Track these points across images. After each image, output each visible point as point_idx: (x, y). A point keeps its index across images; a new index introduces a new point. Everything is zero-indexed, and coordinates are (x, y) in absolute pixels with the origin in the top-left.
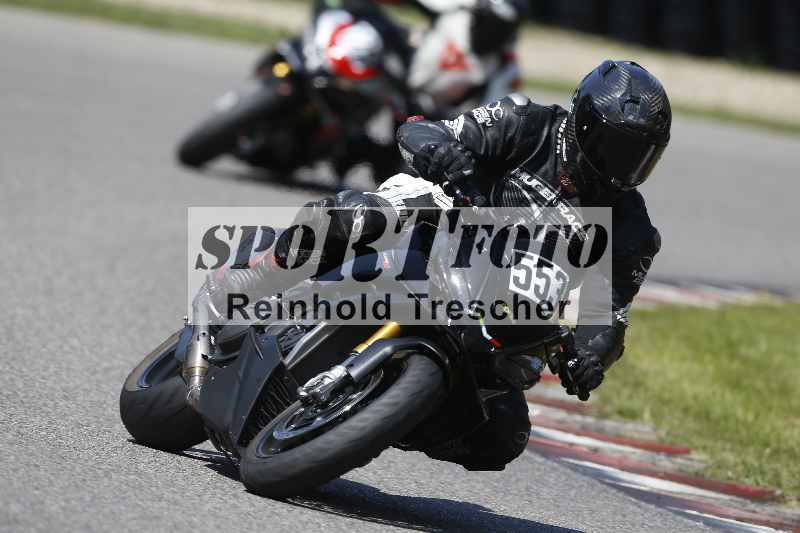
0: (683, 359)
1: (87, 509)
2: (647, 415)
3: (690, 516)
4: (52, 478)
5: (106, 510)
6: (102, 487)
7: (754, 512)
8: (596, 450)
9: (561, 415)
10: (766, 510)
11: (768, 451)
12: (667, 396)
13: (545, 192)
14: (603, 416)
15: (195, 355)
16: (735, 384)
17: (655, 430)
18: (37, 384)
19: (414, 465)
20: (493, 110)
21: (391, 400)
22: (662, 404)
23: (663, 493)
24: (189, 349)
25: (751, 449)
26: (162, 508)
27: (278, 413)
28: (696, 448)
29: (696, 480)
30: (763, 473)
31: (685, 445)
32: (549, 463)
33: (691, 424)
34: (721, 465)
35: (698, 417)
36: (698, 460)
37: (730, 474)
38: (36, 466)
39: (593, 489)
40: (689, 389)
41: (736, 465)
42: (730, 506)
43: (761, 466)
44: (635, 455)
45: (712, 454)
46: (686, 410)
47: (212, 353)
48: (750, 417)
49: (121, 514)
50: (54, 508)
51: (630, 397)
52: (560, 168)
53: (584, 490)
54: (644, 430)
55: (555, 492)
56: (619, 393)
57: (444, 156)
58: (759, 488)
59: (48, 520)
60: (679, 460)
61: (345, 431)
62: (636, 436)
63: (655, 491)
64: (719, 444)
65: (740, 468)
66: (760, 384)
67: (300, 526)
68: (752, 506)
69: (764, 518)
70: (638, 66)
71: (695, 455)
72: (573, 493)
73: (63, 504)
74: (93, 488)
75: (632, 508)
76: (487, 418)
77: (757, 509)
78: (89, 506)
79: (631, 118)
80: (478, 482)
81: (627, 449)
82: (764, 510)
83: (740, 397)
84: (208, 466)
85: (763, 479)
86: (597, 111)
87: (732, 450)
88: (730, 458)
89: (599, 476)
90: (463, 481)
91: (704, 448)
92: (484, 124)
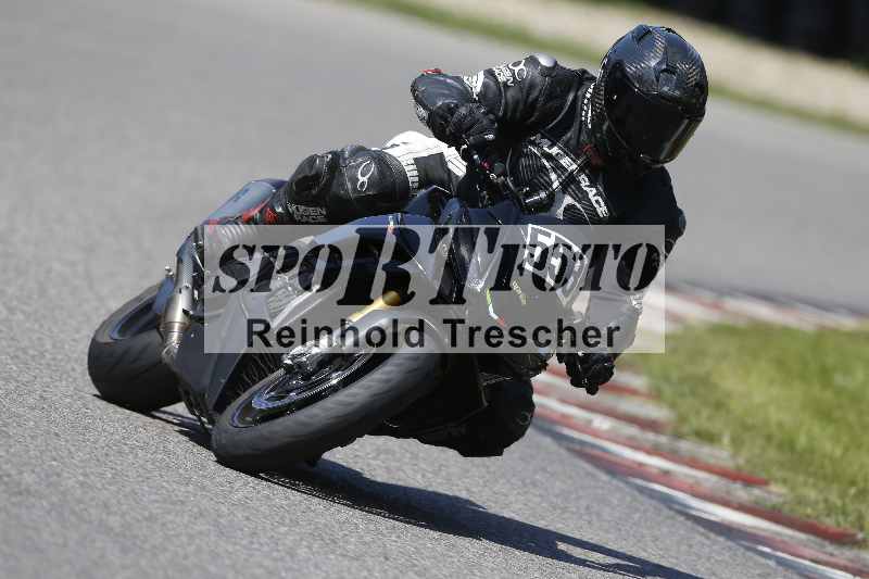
0: (771, 382)
1: (107, 486)
2: (726, 440)
3: (763, 554)
4: (73, 449)
5: (128, 490)
6: (125, 464)
7: (832, 555)
8: (666, 473)
9: (632, 431)
10: (845, 554)
11: (853, 491)
12: (750, 421)
13: (565, 161)
14: (678, 436)
15: (175, 309)
16: (825, 414)
17: (734, 456)
18: (67, 347)
19: (468, 471)
20: (516, 69)
21: (384, 377)
22: (744, 431)
23: (735, 526)
24: (170, 302)
25: (835, 486)
26: (188, 492)
27: (260, 380)
28: (776, 481)
29: (773, 515)
30: (845, 513)
31: (763, 475)
32: (615, 482)
33: (772, 453)
34: (801, 501)
35: (780, 446)
36: (776, 493)
37: (809, 511)
38: (57, 435)
39: (659, 515)
40: (775, 415)
41: (817, 503)
42: (805, 546)
43: (844, 505)
44: (708, 480)
45: (793, 489)
46: (769, 438)
47: (194, 308)
48: (838, 452)
49: (144, 495)
50: (71, 482)
51: (709, 418)
52: (584, 137)
53: (649, 514)
54: (721, 455)
55: (617, 515)
56: (698, 413)
57: (465, 116)
58: (840, 530)
59: (64, 493)
60: (757, 492)
61: (332, 406)
62: (712, 461)
63: (726, 522)
64: (801, 478)
65: (821, 506)
66: (852, 417)
67: (337, 526)
68: (830, 548)
69: (842, 562)
70: (674, 32)
71: (775, 488)
72: (637, 516)
73: (81, 478)
74: (116, 464)
75: (698, 538)
76: (486, 404)
77: (836, 552)
78: (110, 484)
79: (666, 89)
80: (535, 496)
81: (701, 475)
82: (843, 554)
83: (830, 430)
84: (181, 432)
85: (846, 520)
86: (628, 79)
87: (814, 485)
88: (812, 494)
89: (667, 501)
90: (519, 493)
91: (785, 481)
92: (505, 84)
